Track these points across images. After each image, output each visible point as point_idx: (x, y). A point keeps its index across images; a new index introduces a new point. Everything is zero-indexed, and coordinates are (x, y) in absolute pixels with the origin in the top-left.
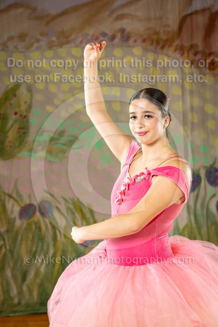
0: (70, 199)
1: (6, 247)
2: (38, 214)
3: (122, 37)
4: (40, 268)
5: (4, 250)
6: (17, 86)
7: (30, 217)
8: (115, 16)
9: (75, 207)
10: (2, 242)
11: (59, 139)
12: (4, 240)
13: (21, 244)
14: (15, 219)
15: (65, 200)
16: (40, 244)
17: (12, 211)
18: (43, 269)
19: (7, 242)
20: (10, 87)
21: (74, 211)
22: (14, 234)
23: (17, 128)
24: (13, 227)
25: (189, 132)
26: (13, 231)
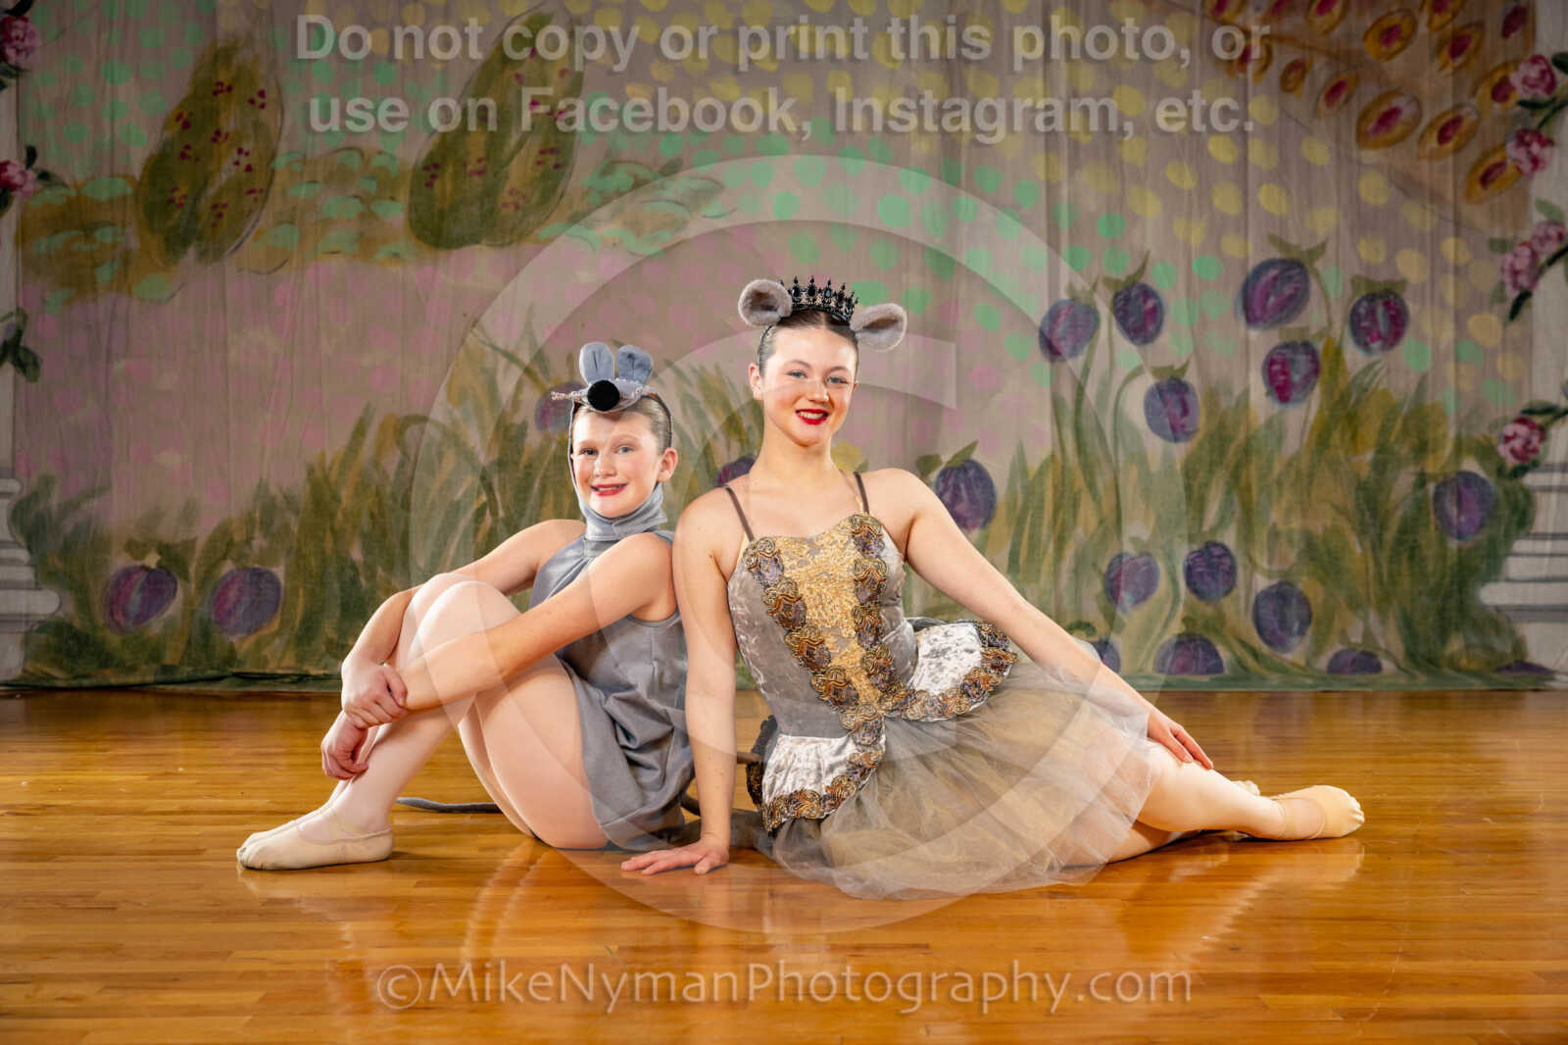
0: (694, 371)
1: (494, 513)
5: (488, 519)
6: (537, 22)
9: (706, 397)
10: (484, 498)
11: (661, 187)
12: (489, 489)
13: (541, 505)
14: (524, 426)
15: (679, 373)
17: (516, 402)
19: (498, 497)
21: (702, 406)
22: (520, 475)
23: (536, 150)
24: (520, 453)
25: (1063, 172)
26: (516, 464)
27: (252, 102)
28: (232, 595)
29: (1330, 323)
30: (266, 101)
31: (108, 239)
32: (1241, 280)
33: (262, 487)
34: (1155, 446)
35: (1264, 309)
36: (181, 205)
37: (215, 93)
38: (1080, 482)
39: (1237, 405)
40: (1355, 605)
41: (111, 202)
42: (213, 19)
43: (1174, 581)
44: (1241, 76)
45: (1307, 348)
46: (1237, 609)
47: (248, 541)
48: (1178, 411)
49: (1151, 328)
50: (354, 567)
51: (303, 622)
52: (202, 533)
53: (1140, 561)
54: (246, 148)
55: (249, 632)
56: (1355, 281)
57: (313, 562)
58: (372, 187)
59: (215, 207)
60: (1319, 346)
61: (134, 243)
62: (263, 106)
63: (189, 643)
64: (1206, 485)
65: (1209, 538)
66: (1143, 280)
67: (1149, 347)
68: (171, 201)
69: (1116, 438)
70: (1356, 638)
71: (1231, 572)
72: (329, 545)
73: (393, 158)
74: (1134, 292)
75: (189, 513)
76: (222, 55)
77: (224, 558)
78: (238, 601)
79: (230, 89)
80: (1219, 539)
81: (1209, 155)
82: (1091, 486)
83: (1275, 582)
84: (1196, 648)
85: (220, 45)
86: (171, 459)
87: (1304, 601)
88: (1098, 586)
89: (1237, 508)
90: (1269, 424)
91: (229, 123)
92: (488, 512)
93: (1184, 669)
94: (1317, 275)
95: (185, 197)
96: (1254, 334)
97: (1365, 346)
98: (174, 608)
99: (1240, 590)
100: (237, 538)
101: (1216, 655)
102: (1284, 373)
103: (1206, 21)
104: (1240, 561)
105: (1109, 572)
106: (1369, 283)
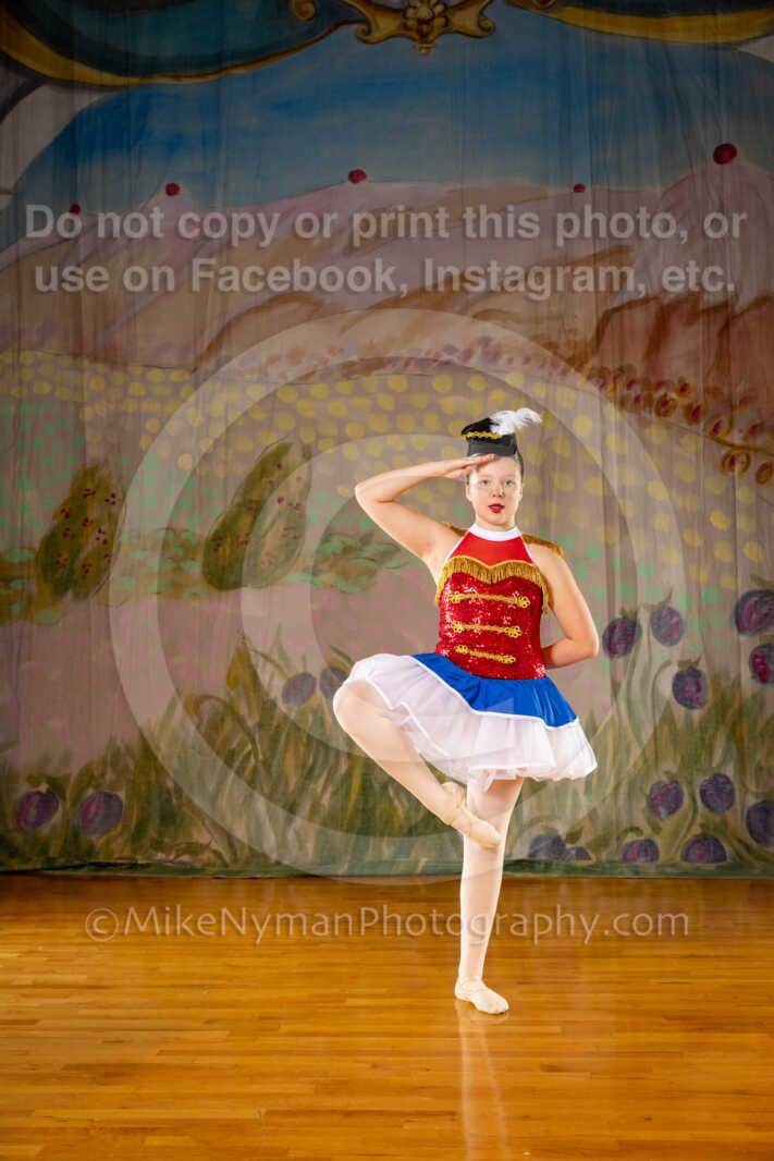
1: (256, 757)
2: (319, 692)
3: (485, 354)
4: (321, 797)
5: (253, 761)
6: (283, 450)
7: (304, 700)
8: (471, 313)
10: (250, 747)
11: (360, 550)
12: (253, 742)
13: (285, 751)
14: (276, 700)
16: (322, 751)
17: (270, 687)
18: (326, 800)
19: (259, 746)
20: (271, 449)
22: (271, 732)
23: (281, 529)
24: (272, 718)
25: (616, 538)
26: (271, 725)
27: (107, 501)
28: (93, 809)
30: (116, 500)
31: (19, 587)
32: (734, 603)
33: (112, 740)
34: (679, 711)
35: (749, 622)
36: (64, 565)
37: (86, 496)
38: (631, 736)
39: (733, 684)
41: (21, 564)
42: (84, 451)
43: (694, 800)
44: (731, 474)
46: (735, 818)
47: (103, 775)
48: (694, 689)
49: (676, 636)
50: (169, 792)
51: (136, 827)
52: (75, 770)
53: (670, 787)
54: (103, 528)
55: (103, 833)
57: (143, 788)
58: (180, 552)
59: (84, 566)
61: (34, 589)
62: (114, 503)
63: (65, 841)
64: (714, 736)
65: (716, 771)
66: (670, 605)
67: (675, 647)
68: (58, 562)
69: (654, 707)
71: (731, 793)
72: (153, 778)
73: (194, 534)
74: (664, 613)
75: (67, 757)
76: (88, 473)
77: (88, 786)
78: (96, 814)
79: (94, 493)
80: (722, 772)
81: (711, 524)
82: (638, 737)
83: (759, 801)
84: (709, 844)
85: (88, 466)
86: (56, 724)
88: (644, 804)
89: (734, 751)
90: (754, 697)
91: (93, 514)
92: (252, 757)
93: (701, 858)
95: (66, 560)
96: (743, 639)
98: (57, 818)
99: (738, 806)
100: (96, 773)
101: (722, 848)
102: (763, 663)
103: (707, 440)
104: (737, 786)
105: (651, 793)
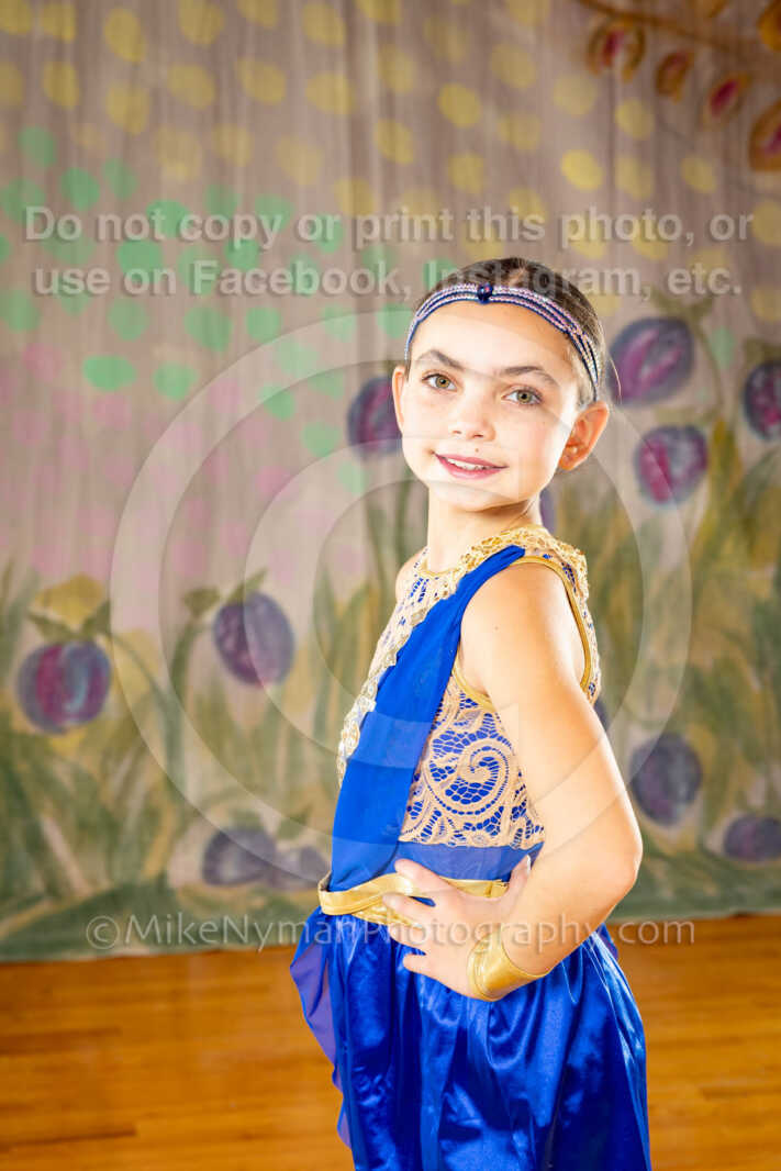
29: (720, 402)
35: (635, 381)
39: (604, 506)
40: (755, 757)
45: (693, 435)
56: (748, 345)
60: (707, 431)
70: (757, 800)
83: (655, 735)
87: (692, 757)
90: (644, 529)
94: (704, 340)
96: (623, 415)
97: (761, 428)
102: (660, 464)
104: (612, 709)
106: (766, 347)
